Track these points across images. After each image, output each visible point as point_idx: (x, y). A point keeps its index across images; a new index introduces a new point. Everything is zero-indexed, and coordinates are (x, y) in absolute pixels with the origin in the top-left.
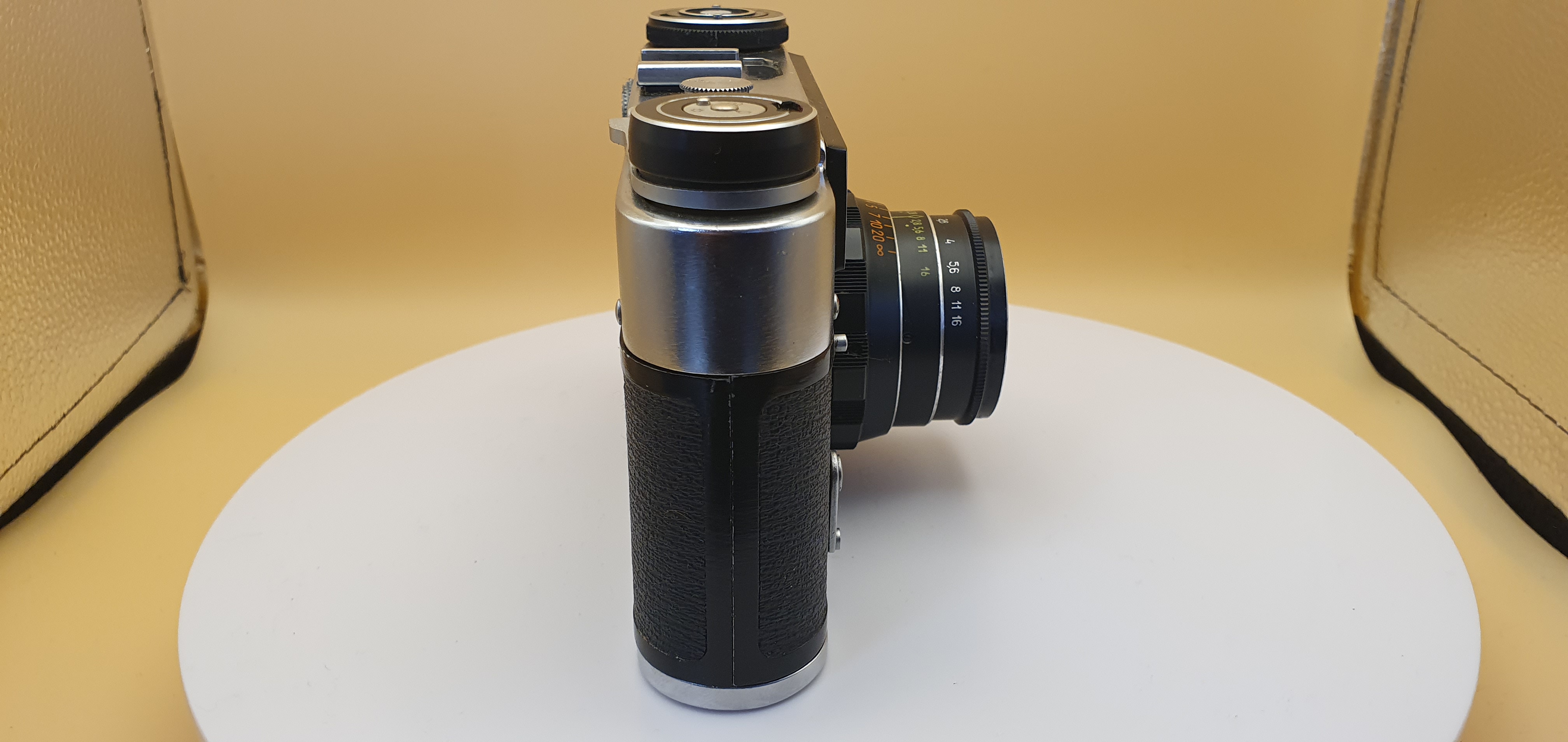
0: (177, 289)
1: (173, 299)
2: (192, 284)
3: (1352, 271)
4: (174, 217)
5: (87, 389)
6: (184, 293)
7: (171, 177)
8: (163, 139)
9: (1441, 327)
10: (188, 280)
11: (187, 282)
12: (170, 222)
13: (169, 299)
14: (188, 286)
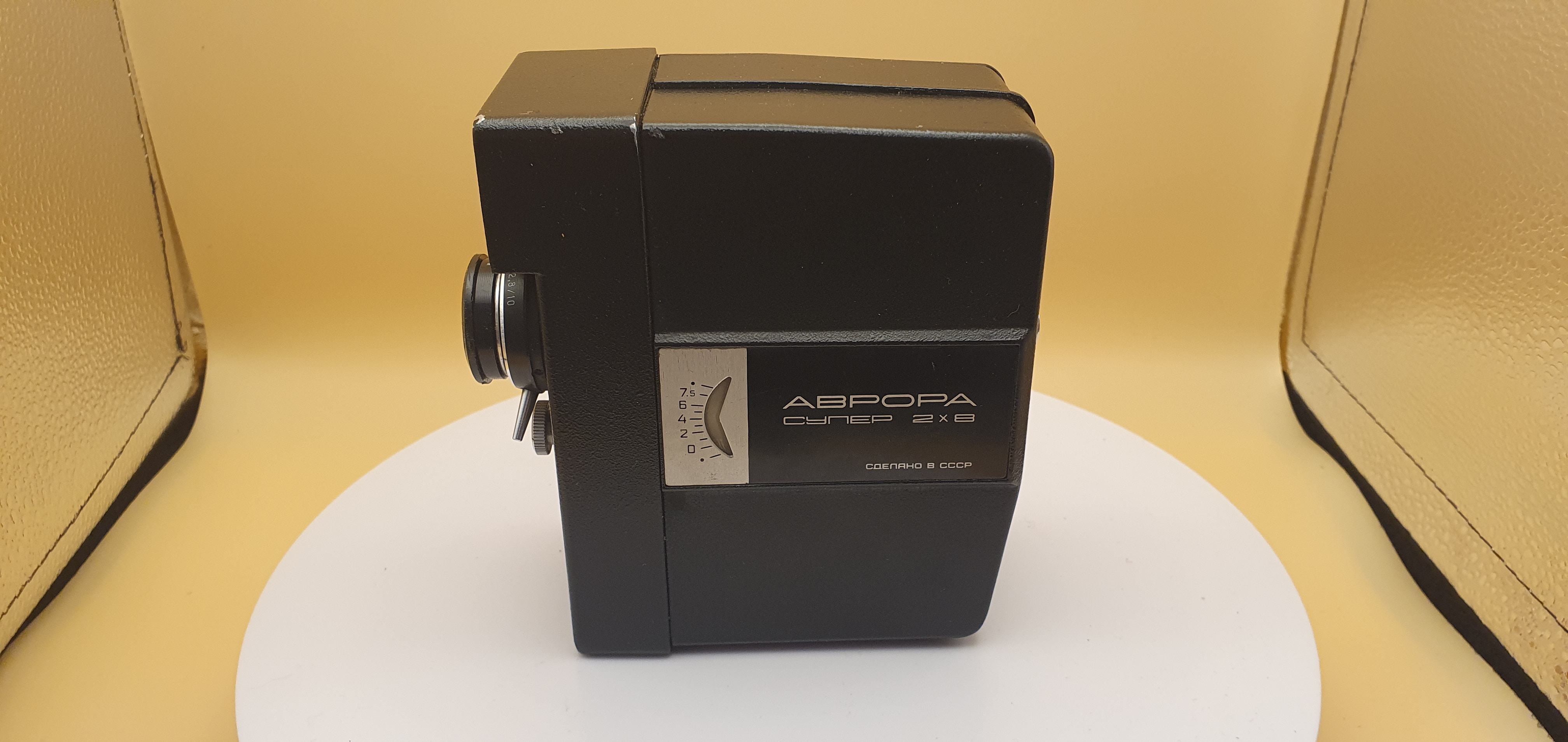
0: (175, 359)
1: (172, 369)
2: (190, 352)
3: (1282, 328)
4: (171, 289)
5: (100, 478)
6: (182, 359)
7: (167, 253)
8: (159, 218)
9: (1360, 399)
11: (185, 348)
12: (168, 295)
13: (169, 371)
14: (185, 354)
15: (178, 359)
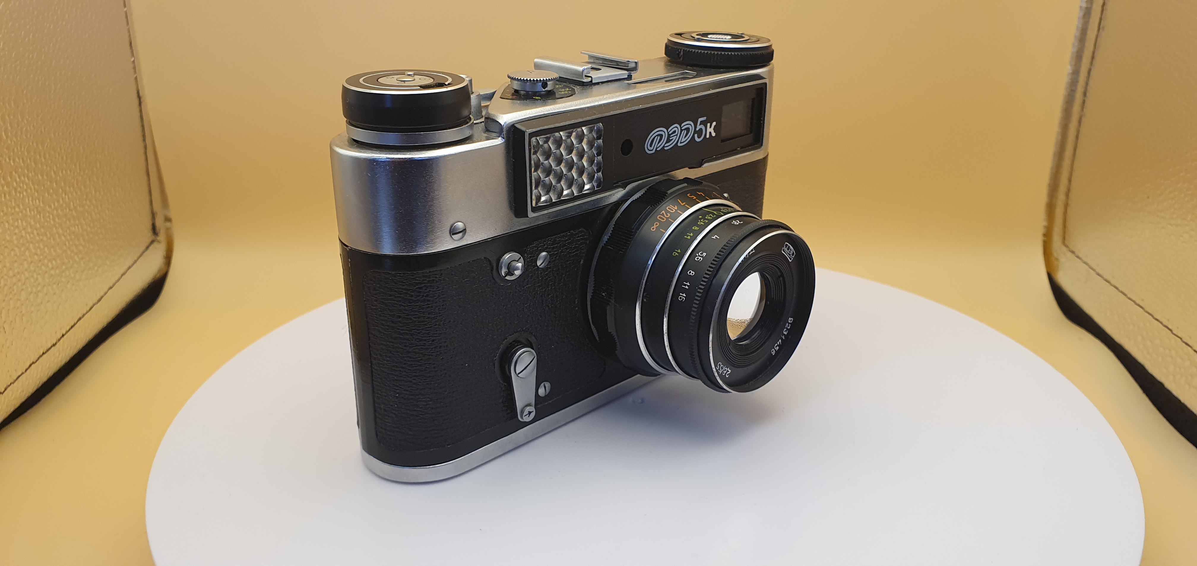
0: (150, 240)
1: (147, 248)
2: (162, 237)
3: (1045, 238)
4: (149, 185)
5: (80, 315)
6: (155, 244)
7: (148, 156)
8: (143, 126)
9: (1113, 282)
10: (159, 234)
11: (158, 235)
12: (146, 189)
13: (144, 247)
14: (159, 238)
15: (152, 242)
